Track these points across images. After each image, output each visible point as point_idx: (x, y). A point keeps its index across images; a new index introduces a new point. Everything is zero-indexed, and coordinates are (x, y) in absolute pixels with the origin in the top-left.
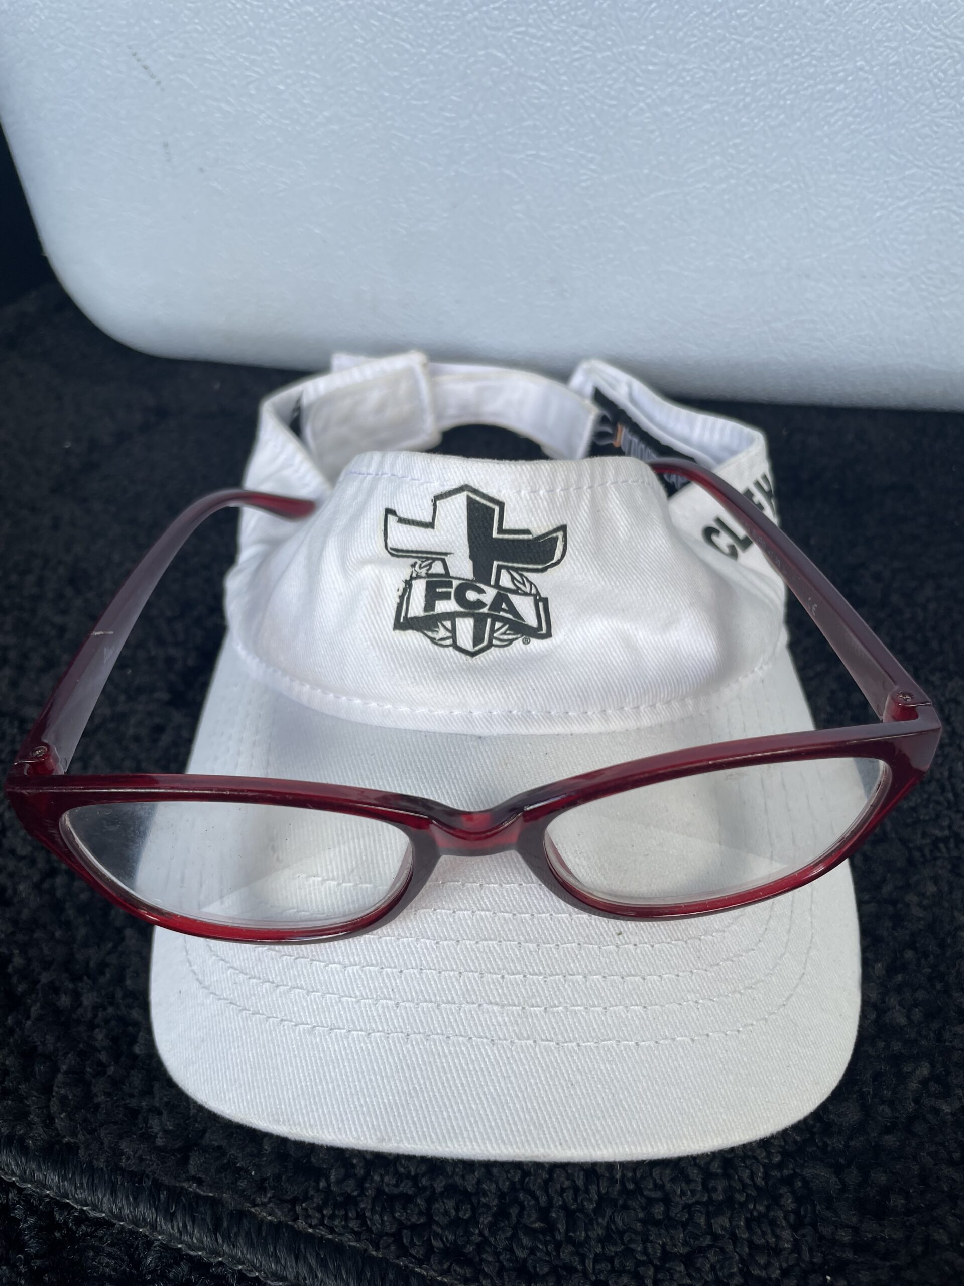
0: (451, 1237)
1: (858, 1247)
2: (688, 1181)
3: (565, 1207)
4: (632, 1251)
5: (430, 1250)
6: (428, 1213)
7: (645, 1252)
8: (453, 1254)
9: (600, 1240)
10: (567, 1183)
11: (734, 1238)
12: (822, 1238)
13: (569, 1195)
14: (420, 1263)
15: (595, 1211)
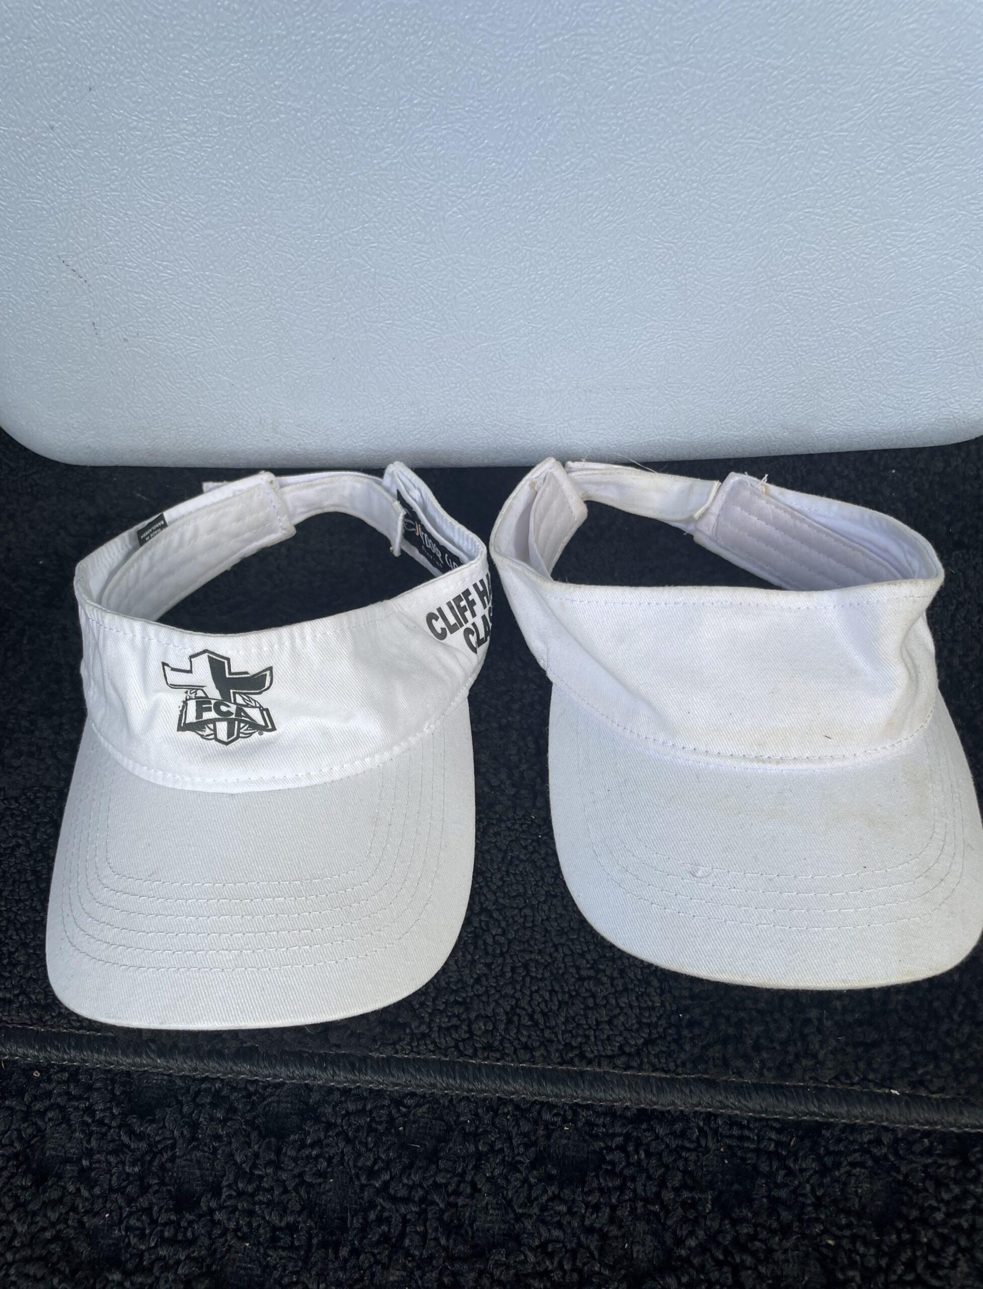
0: (485, 1041)
1: (692, 997)
2: (603, 984)
3: (542, 1012)
4: (581, 1025)
5: (476, 1050)
6: (470, 1032)
7: (587, 1024)
8: (488, 1047)
9: (564, 1023)
10: (540, 1000)
11: (631, 1007)
12: (674, 997)
13: (543, 1006)
14: (471, 1058)
15: (558, 1010)
